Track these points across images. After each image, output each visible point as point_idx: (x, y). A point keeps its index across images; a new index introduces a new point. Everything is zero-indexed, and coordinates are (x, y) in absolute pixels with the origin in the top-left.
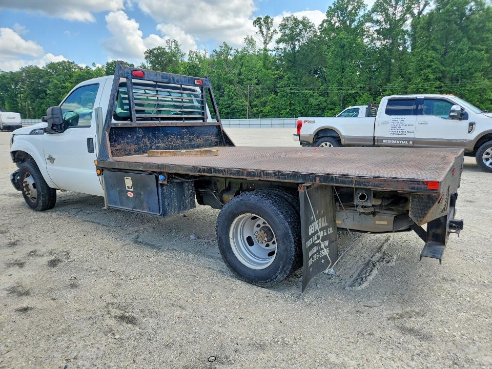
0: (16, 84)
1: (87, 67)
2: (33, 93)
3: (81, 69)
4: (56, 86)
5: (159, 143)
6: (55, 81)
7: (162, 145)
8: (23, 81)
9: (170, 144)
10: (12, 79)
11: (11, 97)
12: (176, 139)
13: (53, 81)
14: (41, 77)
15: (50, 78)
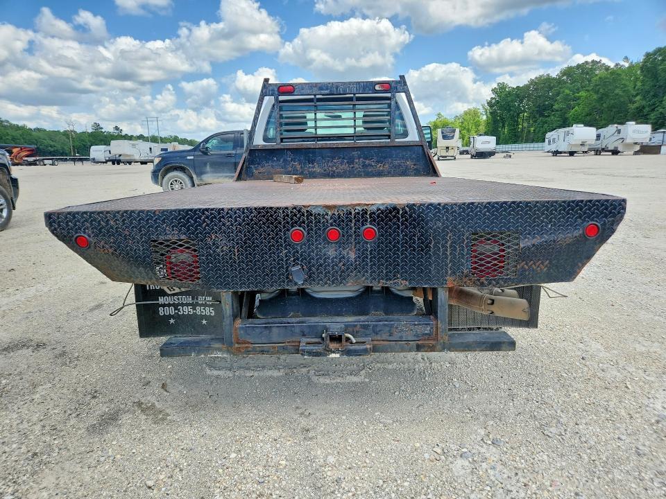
0: (521, 101)
1: (617, 65)
2: (537, 111)
3: (607, 68)
4: (566, 98)
5: (313, 167)
6: (567, 91)
7: (317, 170)
8: (529, 96)
9: (330, 168)
10: (518, 96)
11: (512, 117)
12: (341, 163)
13: (564, 92)
14: (551, 88)
15: (561, 88)
